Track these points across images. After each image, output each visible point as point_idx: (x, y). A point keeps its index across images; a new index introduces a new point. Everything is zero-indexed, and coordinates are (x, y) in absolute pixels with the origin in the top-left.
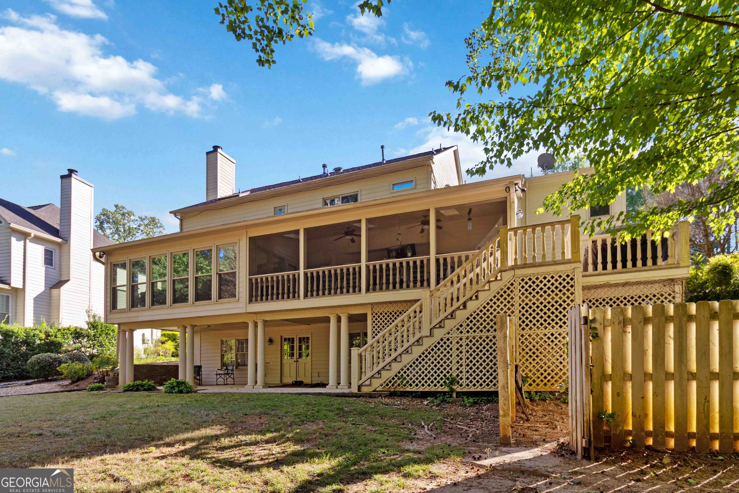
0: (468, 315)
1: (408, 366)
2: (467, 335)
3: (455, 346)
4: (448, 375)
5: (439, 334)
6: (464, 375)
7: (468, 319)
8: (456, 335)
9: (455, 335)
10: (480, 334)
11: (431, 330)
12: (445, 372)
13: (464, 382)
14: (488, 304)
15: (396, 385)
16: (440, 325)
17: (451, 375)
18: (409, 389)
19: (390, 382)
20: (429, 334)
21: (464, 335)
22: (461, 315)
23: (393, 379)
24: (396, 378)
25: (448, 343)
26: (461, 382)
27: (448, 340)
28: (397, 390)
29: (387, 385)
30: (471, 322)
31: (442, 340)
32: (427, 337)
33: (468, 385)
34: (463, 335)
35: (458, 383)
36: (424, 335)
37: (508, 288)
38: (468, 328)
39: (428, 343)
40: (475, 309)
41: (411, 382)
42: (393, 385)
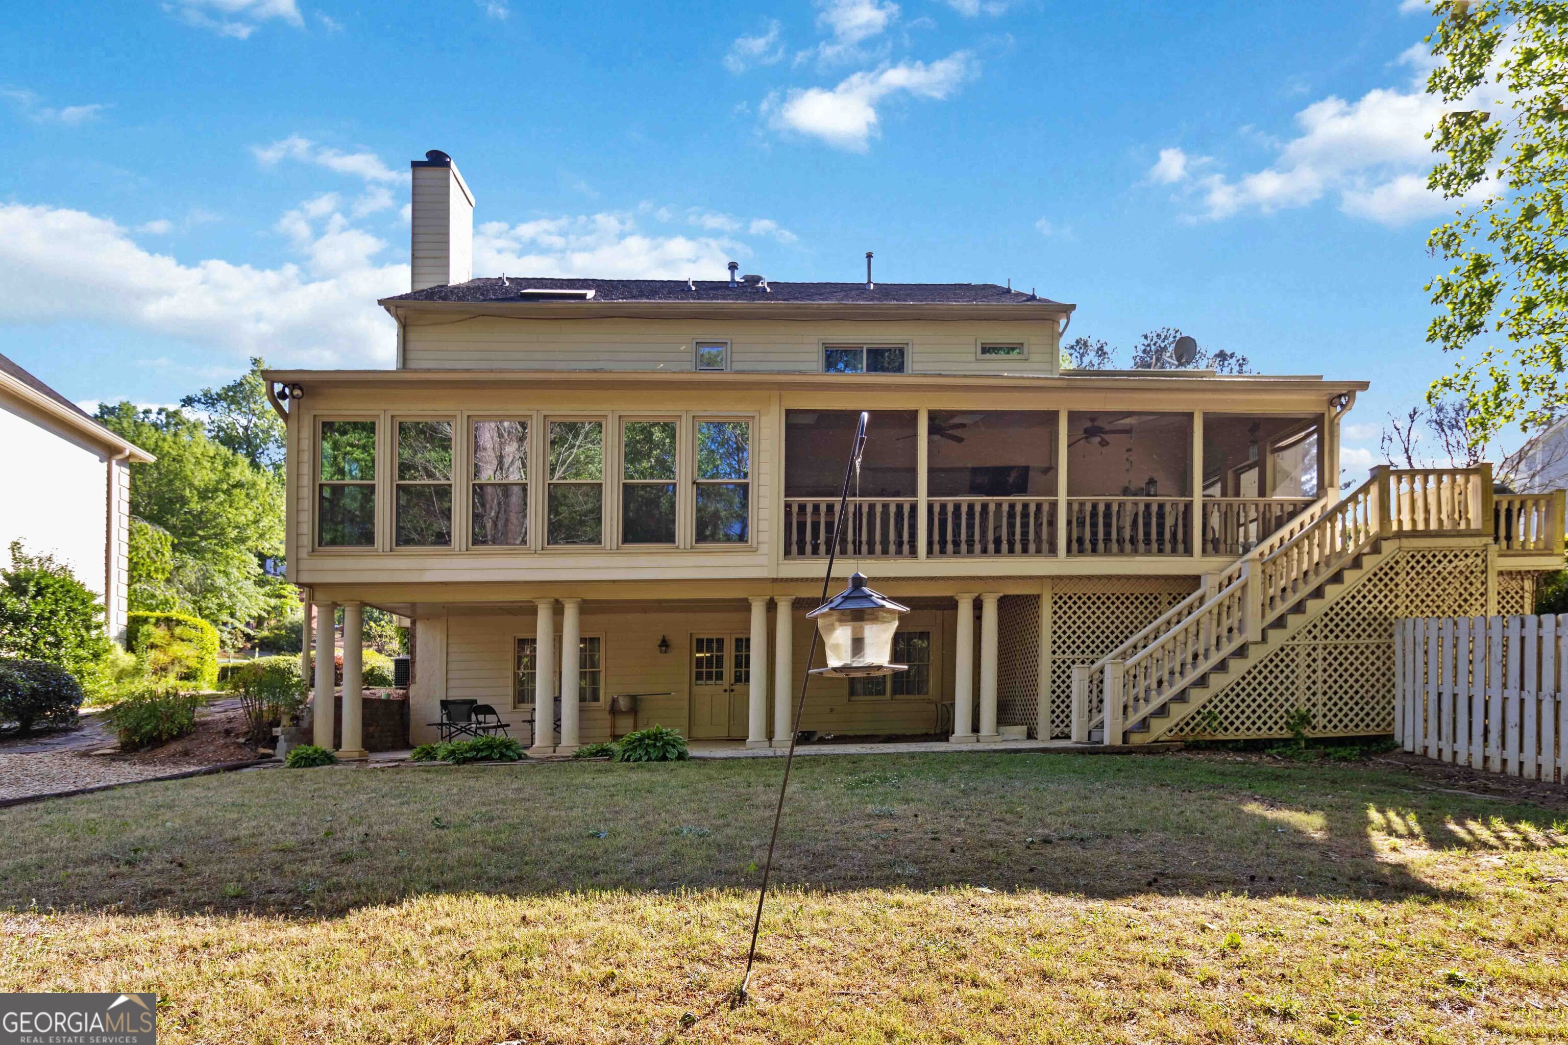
0: (1327, 609)
1: (1221, 696)
2: (1324, 642)
3: (1302, 660)
4: (1292, 711)
5: (1277, 638)
6: (1320, 710)
7: (1326, 615)
8: (1307, 642)
9: (1304, 641)
10: (1346, 641)
11: (1263, 630)
12: (1287, 705)
13: (1320, 721)
14: (1359, 592)
15: (1198, 729)
16: (1280, 623)
17: (1297, 711)
18: (1220, 736)
19: (1188, 724)
20: (1260, 639)
21: (1320, 642)
22: (1315, 607)
23: (1193, 718)
24: (1198, 718)
25: (1293, 655)
26: (1314, 722)
27: (1293, 649)
28: (1199, 738)
29: (1182, 730)
30: (1332, 620)
31: (1282, 650)
32: (1256, 643)
33: (1325, 727)
34: (1317, 641)
35: (1309, 723)
36: (1251, 639)
37: (1392, 568)
38: (1326, 631)
39: (1256, 654)
40: (1338, 599)
41: (1226, 723)
42: (1193, 730)
